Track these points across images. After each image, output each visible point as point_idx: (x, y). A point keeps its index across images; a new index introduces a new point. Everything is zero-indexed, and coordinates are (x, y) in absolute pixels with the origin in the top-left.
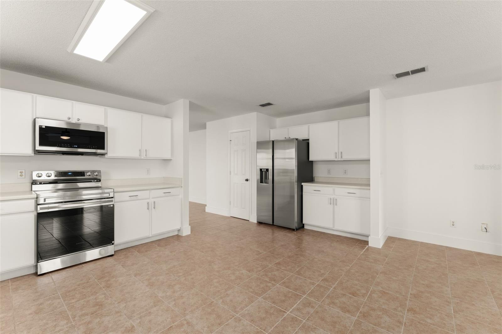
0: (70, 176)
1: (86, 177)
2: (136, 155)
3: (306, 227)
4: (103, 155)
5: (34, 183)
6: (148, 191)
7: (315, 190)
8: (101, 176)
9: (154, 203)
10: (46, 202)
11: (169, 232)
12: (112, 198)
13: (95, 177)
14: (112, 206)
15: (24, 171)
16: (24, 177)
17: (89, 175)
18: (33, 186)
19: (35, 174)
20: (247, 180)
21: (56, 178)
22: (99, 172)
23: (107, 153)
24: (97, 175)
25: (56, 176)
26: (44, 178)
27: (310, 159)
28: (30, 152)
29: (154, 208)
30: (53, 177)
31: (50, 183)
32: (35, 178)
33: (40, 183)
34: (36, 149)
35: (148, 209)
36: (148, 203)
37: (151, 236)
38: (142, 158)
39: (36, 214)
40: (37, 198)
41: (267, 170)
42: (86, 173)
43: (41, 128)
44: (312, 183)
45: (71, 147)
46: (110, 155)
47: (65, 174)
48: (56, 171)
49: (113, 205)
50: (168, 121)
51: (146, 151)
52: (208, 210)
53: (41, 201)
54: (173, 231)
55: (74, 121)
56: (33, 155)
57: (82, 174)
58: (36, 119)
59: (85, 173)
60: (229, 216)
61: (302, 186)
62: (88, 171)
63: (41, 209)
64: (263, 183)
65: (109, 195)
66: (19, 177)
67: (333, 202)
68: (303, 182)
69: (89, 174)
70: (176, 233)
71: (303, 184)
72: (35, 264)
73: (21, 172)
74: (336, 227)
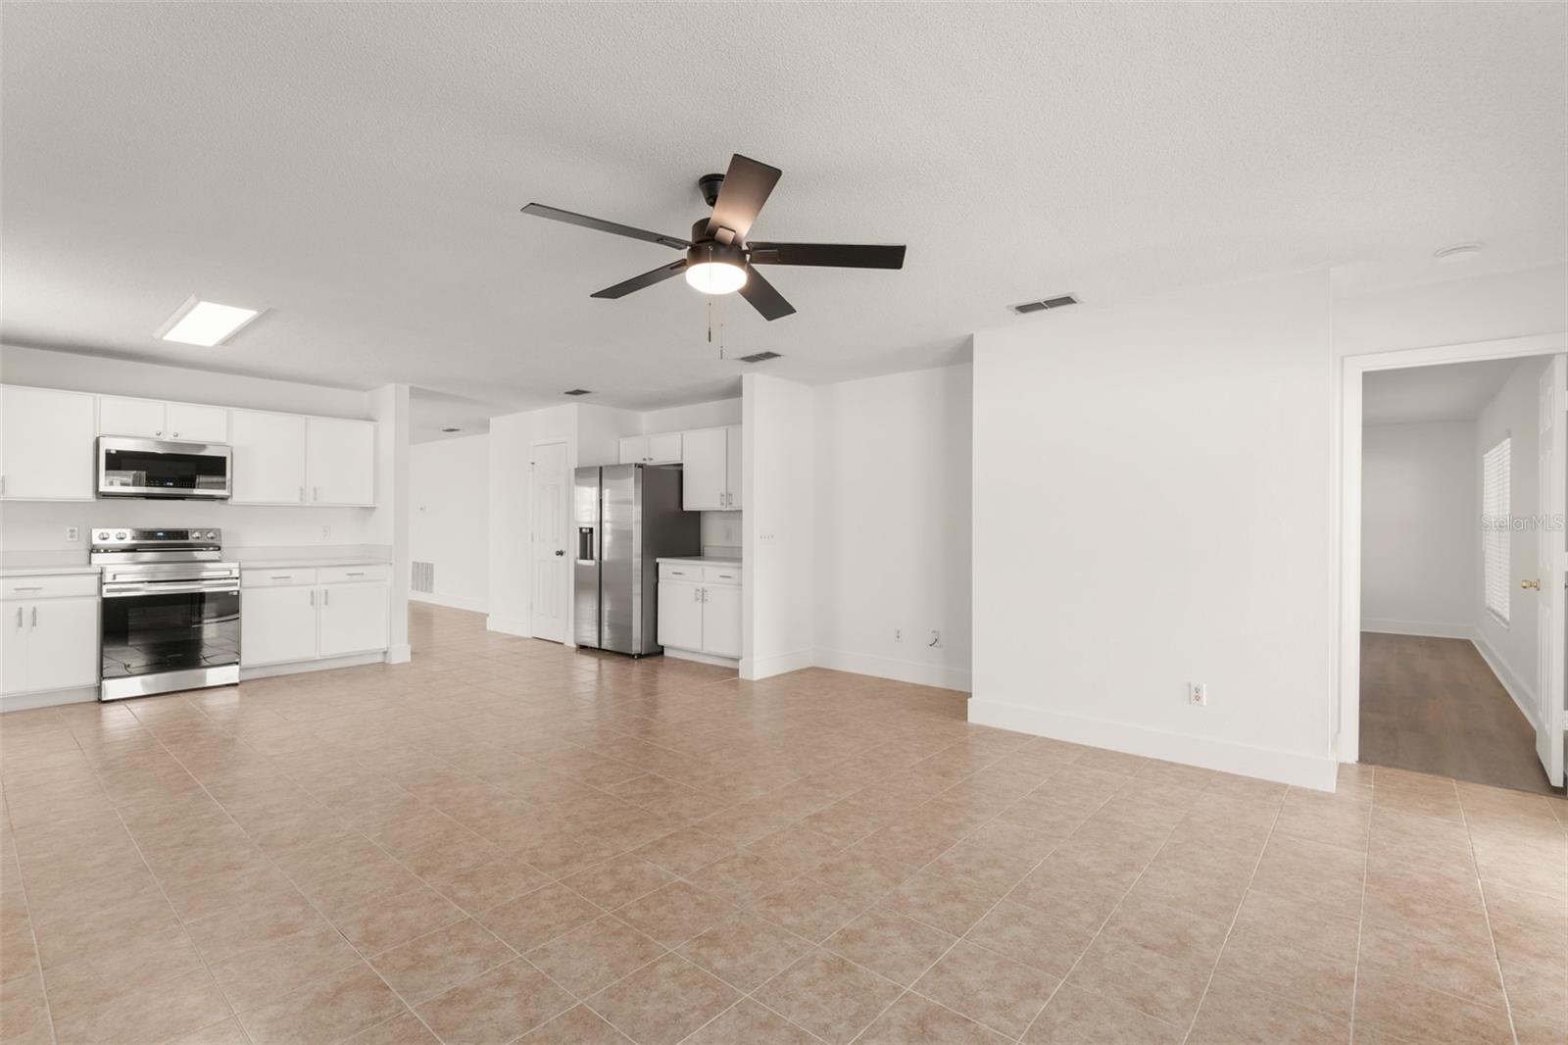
0: (160, 538)
1: (190, 541)
2: (295, 499)
3: (667, 653)
4: (223, 499)
5: (94, 550)
6: (313, 571)
7: (676, 573)
8: (220, 540)
9: (326, 593)
10: (117, 580)
11: (361, 655)
12: (237, 578)
13: (210, 541)
14: (235, 593)
15: (76, 529)
16: (76, 539)
17: (198, 538)
18: (93, 555)
19: (96, 534)
20: (560, 553)
21: (135, 542)
22: (218, 532)
23: (231, 496)
24: (212, 538)
25: (133, 538)
26: (113, 541)
27: (687, 507)
28: (88, 494)
29: (326, 603)
30: (128, 541)
31: (123, 551)
32: (96, 541)
33: (106, 551)
34: (101, 489)
35: (312, 603)
36: (312, 593)
37: (318, 658)
38: (307, 504)
39: (99, 600)
40: (101, 573)
41: (591, 530)
42: (192, 533)
43: (108, 455)
44: (699, 559)
45: (162, 486)
46: (236, 499)
47: (151, 534)
48: (134, 530)
49: (238, 592)
50: (369, 426)
51: (315, 490)
52: (491, 626)
53: (108, 578)
54: (374, 653)
55: (168, 438)
56: (95, 500)
57: (182, 534)
58: (101, 439)
59: (189, 534)
60: (530, 636)
61: (658, 564)
62: (196, 530)
63: (109, 591)
64: (586, 559)
65: (231, 574)
66: (69, 539)
67: (702, 596)
68: (660, 557)
69: (197, 534)
70: (379, 659)
71: (658, 560)
72: (98, 685)
73: (72, 531)
74: (709, 648)
